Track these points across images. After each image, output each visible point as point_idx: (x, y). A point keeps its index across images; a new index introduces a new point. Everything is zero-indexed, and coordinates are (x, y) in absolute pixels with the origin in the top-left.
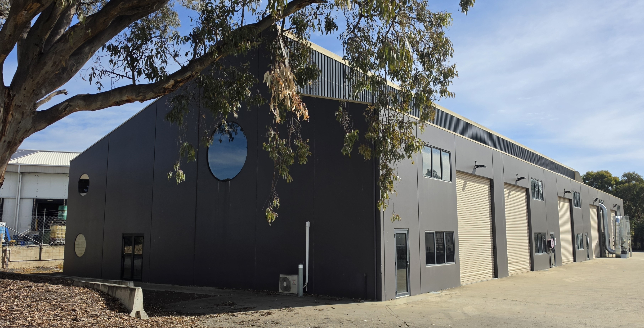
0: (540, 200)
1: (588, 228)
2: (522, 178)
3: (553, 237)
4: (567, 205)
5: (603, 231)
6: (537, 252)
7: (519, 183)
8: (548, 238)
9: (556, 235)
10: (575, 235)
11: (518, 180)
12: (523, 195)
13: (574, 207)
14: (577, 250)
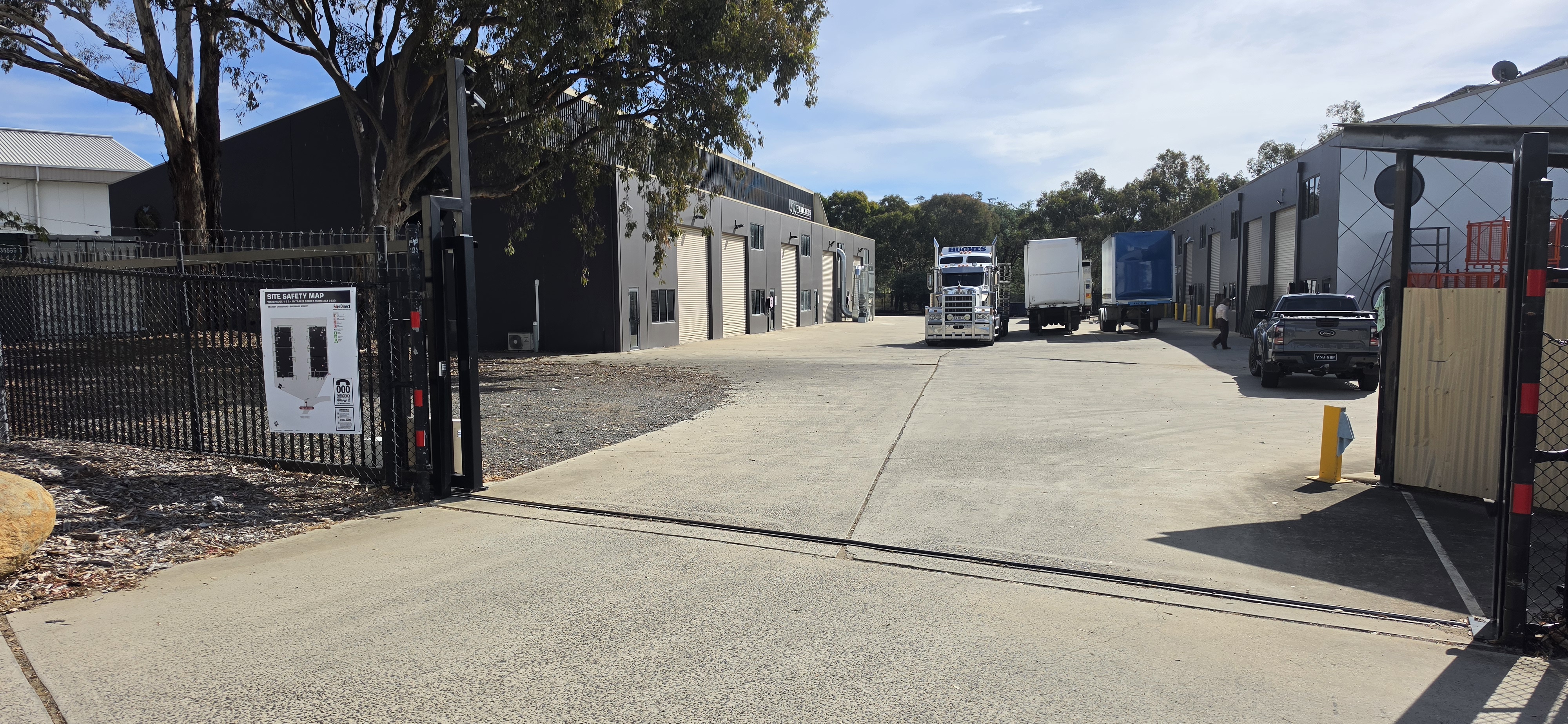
0: (760, 250)
1: (819, 284)
2: (741, 226)
3: (772, 294)
4: (793, 253)
5: (839, 287)
6: (754, 312)
7: (738, 231)
8: (767, 296)
9: (777, 292)
10: (801, 292)
11: (737, 227)
12: (741, 245)
13: (802, 256)
14: (802, 311)
